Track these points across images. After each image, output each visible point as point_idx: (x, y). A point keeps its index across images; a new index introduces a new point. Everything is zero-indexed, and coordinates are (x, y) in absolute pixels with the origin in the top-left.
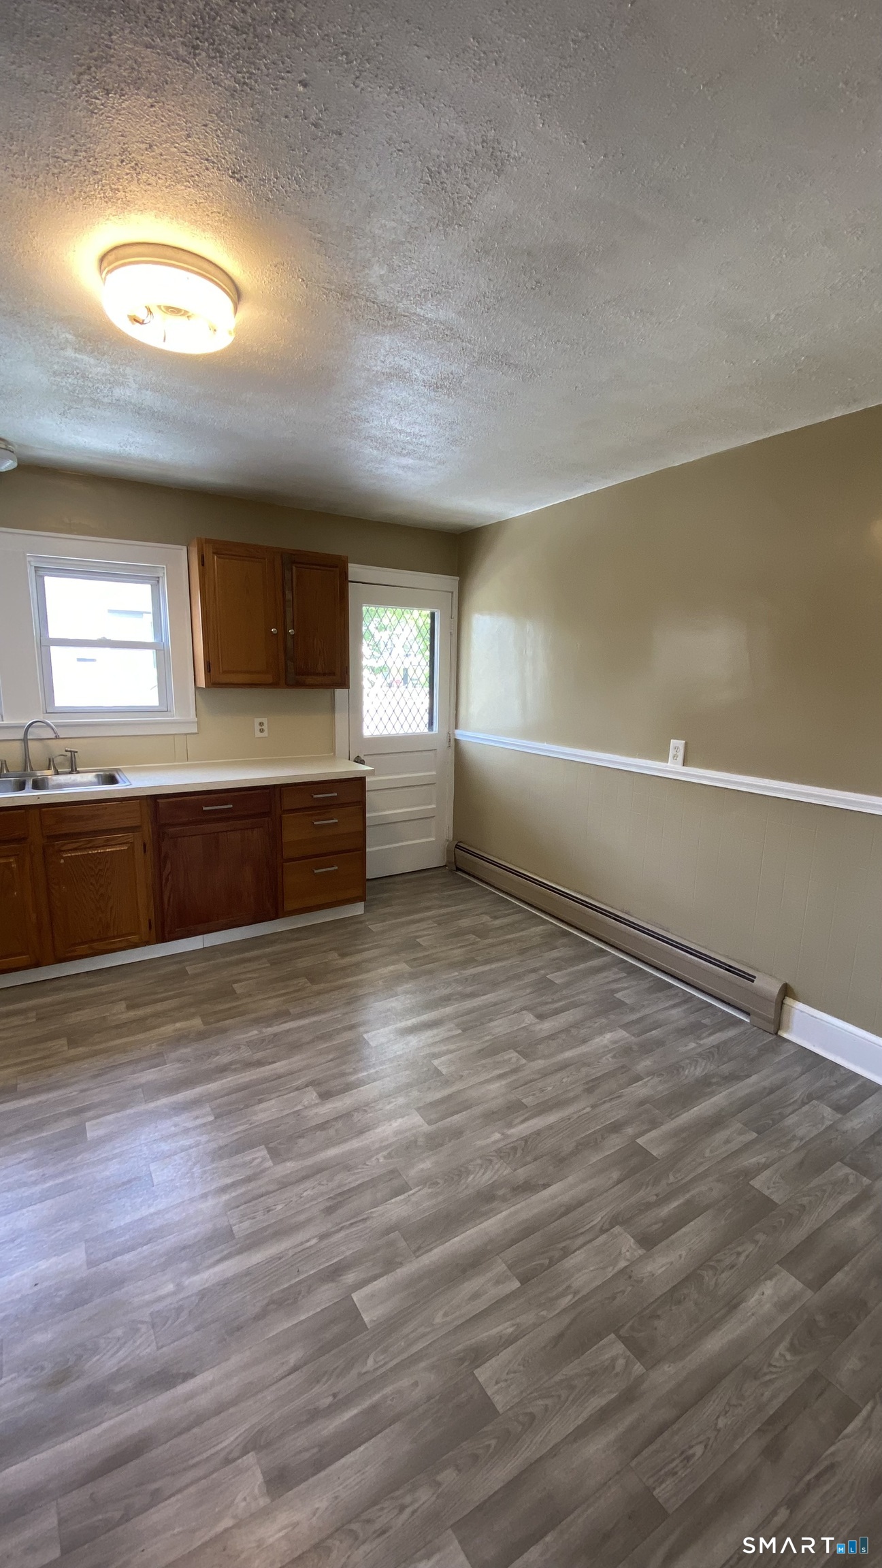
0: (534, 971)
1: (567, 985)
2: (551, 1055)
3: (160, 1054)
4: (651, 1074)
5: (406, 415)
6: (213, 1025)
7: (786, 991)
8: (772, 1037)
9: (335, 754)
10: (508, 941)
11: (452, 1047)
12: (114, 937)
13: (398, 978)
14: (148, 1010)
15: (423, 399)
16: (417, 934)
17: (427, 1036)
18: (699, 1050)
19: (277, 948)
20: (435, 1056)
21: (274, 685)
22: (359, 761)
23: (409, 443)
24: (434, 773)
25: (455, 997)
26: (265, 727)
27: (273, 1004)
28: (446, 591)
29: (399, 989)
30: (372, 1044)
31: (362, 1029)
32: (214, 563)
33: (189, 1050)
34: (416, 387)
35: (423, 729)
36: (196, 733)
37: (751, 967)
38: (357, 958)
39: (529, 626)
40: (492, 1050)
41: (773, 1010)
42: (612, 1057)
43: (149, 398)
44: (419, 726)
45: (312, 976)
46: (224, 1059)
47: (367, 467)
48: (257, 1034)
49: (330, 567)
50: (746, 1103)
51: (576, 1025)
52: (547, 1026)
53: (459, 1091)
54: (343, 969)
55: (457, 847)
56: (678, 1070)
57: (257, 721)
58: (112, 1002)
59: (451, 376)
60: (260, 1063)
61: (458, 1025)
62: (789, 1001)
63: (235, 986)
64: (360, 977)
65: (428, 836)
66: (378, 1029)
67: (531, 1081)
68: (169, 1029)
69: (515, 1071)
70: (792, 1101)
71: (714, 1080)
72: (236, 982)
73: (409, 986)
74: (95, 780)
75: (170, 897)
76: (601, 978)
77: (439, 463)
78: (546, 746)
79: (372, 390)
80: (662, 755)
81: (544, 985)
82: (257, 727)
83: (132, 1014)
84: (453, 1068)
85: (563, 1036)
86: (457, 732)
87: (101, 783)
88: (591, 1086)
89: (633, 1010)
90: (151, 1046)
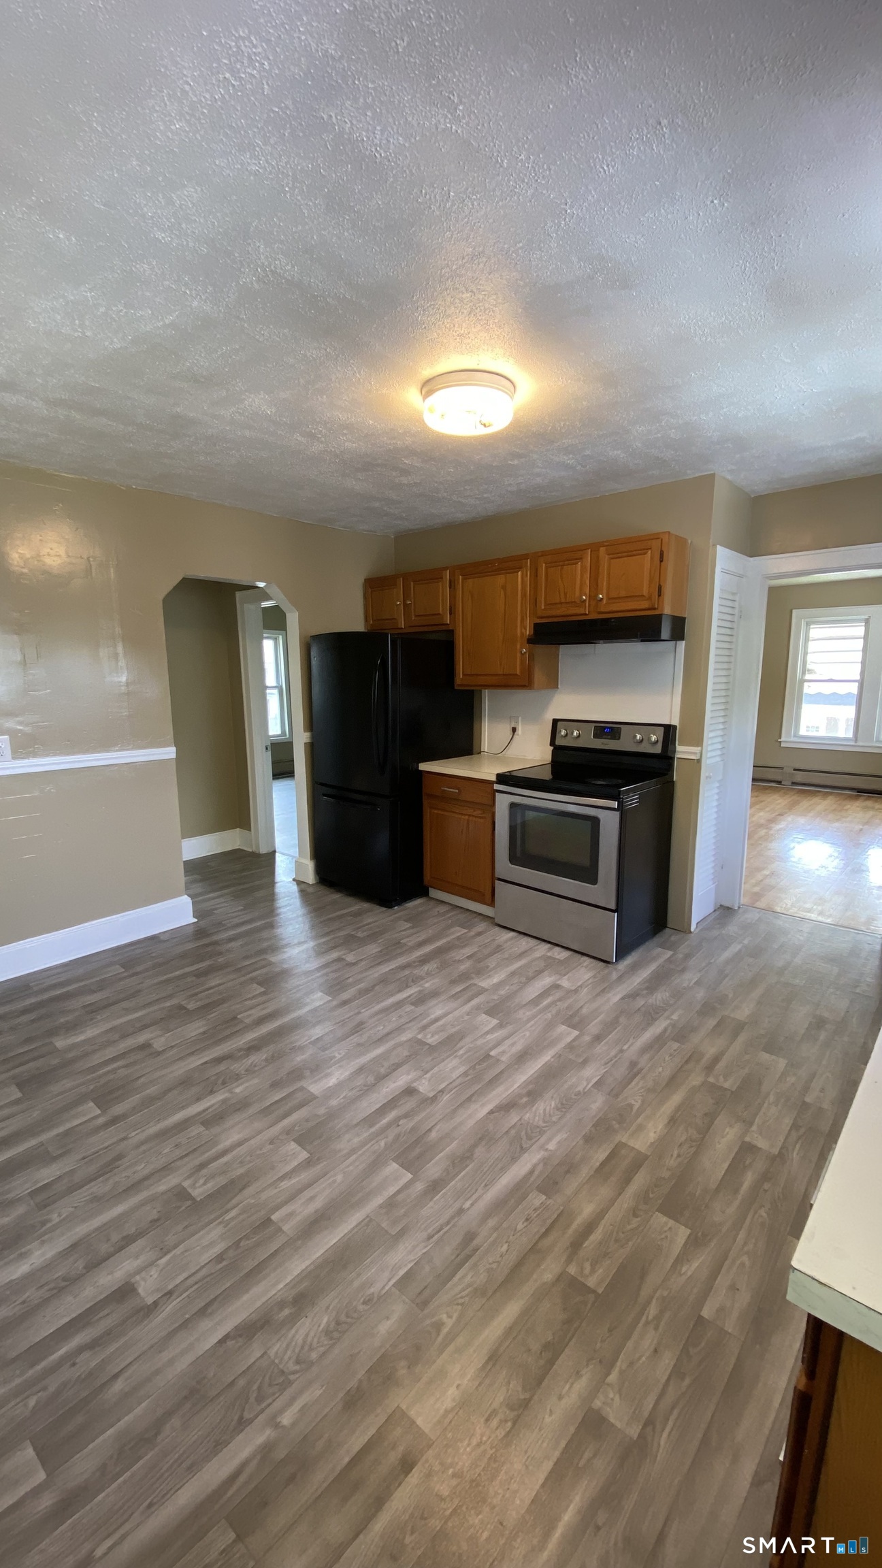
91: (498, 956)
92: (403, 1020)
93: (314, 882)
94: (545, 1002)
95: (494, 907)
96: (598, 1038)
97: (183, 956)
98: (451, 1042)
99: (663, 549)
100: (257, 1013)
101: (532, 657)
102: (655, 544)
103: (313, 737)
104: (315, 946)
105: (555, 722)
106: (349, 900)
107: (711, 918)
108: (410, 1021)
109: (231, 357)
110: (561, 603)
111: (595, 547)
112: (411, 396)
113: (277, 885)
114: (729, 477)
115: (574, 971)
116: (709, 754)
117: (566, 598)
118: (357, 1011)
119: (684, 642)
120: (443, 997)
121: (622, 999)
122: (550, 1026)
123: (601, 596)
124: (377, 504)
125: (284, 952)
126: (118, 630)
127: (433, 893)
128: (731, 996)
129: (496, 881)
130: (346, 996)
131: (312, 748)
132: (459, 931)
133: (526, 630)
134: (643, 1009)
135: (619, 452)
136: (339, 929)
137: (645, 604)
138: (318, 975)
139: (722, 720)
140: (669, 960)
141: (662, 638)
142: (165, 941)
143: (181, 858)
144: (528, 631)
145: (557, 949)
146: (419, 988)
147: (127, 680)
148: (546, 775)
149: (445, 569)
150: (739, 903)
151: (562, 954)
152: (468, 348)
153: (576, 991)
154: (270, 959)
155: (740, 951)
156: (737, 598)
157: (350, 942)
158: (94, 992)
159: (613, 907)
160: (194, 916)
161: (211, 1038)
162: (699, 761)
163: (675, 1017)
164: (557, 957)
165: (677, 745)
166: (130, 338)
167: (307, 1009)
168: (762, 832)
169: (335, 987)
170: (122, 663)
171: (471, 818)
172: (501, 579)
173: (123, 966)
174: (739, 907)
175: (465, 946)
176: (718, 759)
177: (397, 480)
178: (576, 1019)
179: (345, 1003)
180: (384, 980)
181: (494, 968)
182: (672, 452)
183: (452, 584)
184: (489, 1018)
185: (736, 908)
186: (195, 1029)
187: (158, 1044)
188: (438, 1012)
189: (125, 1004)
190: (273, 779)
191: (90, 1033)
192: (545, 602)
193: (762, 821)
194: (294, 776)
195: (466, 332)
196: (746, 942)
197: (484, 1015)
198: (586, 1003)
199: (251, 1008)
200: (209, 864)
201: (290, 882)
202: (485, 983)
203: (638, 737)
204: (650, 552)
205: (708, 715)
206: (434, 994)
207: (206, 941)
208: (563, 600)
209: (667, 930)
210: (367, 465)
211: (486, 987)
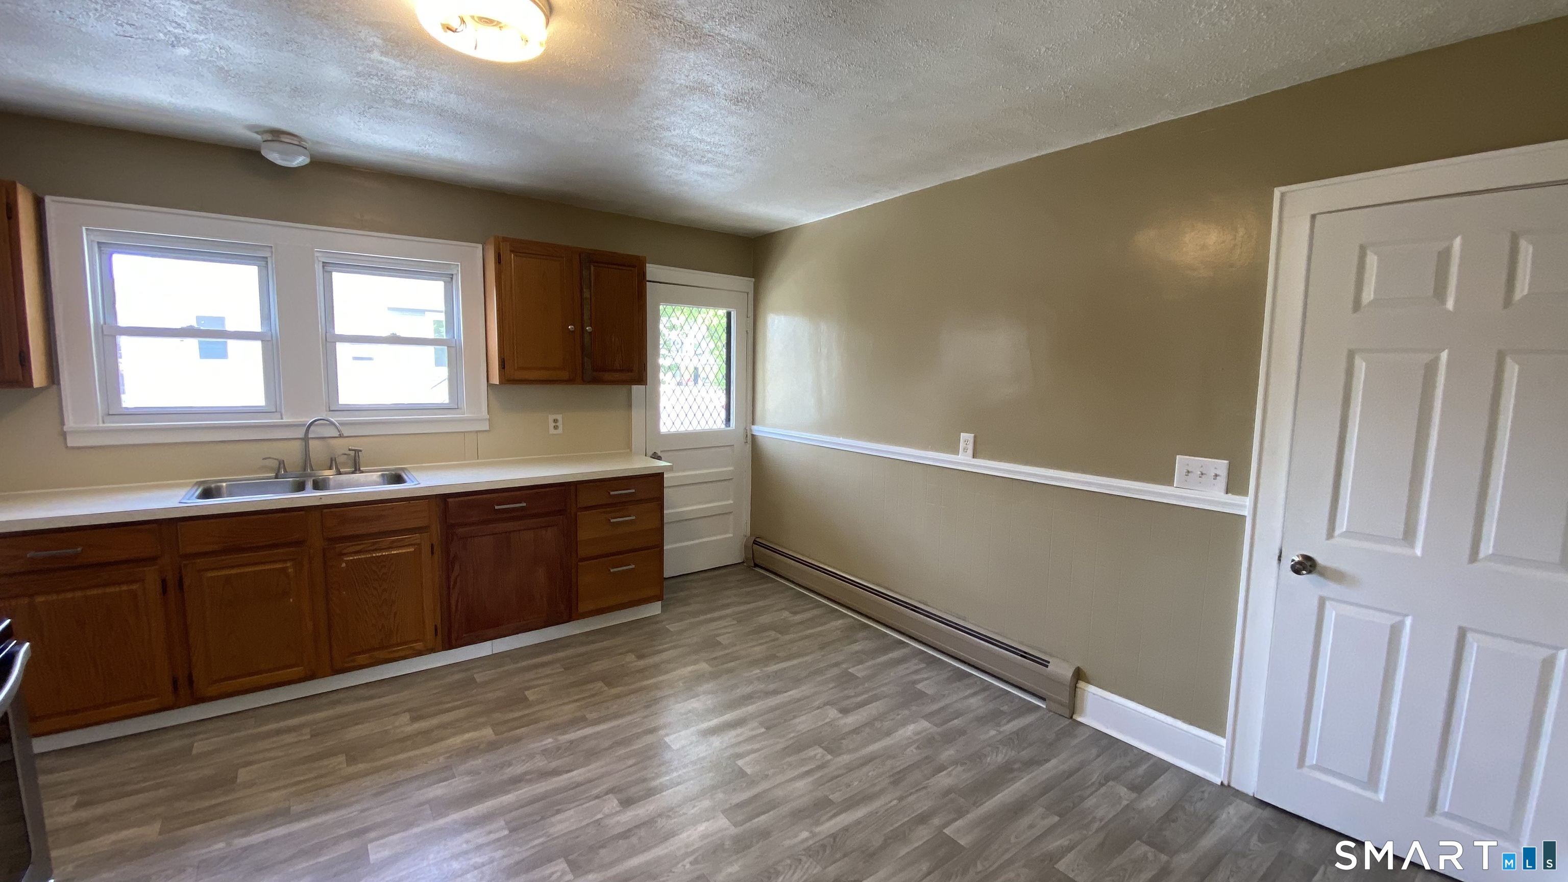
0: (836, 665)
1: (870, 678)
2: (856, 750)
3: (447, 768)
4: (955, 763)
5: (706, 125)
6: (506, 735)
7: (1079, 675)
8: (1068, 722)
9: (631, 450)
10: (807, 637)
11: (757, 746)
12: (398, 645)
13: (699, 678)
14: (435, 721)
15: (723, 112)
16: (716, 632)
17: (731, 736)
18: (1000, 737)
19: (569, 652)
20: (739, 756)
21: (571, 381)
22: (656, 456)
23: (709, 152)
24: (731, 468)
25: (757, 695)
26: (560, 424)
27: (568, 710)
28: (742, 292)
29: (701, 689)
30: (675, 747)
31: (662, 732)
32: (511, 262)
33: (480, 761)
34: (717, 100)
35: (720, 425)
36: (486, 431)
37: (1045, 653)
38: (657, 659)
39: (823, 326)
40: (798, 747)
41: (1068, 693)
42: (916, 748)
43: (453, 101)
44: (716, 422)
45: (609, 679)
46: (518, 769)
47: (667, 173)
48: (551, 743)
49: (629, 266)
50: (1047, 788)
51: (881, 717)
52: (852, 720)
53: (765, 791)
54: (641, 671)
55: (755, 542)
56: (980, 759)
57: (551, 417)
58: (395, 714)
59: (751, 92)
60: (555, 773)
61: (761, 724)
62: (1081, 684)
63: (526, 693)
64: (660, 678)
65: (726, 532)
66: (679, 732)
67: (837, 777)
68: (457, 741)
69: (820, 767)
70: (1090, 783)
71: (1016, 766)
72: (528, 688)
73: (707, 686)
74: (379, 480)
75: (457, 601)
76: (901, 670)
77: (737, 171)
78: (841, 440)
79: (674, 102)
80: (954, 449)
81: (846, 679)
82: (552, 424)
83: (417, 726)
84: (758, 768)
85: (867, 730)
86: (754, 428)
87: (386, 482)
88: (897, 778)
89: (934, 700)
90: (438, 760)
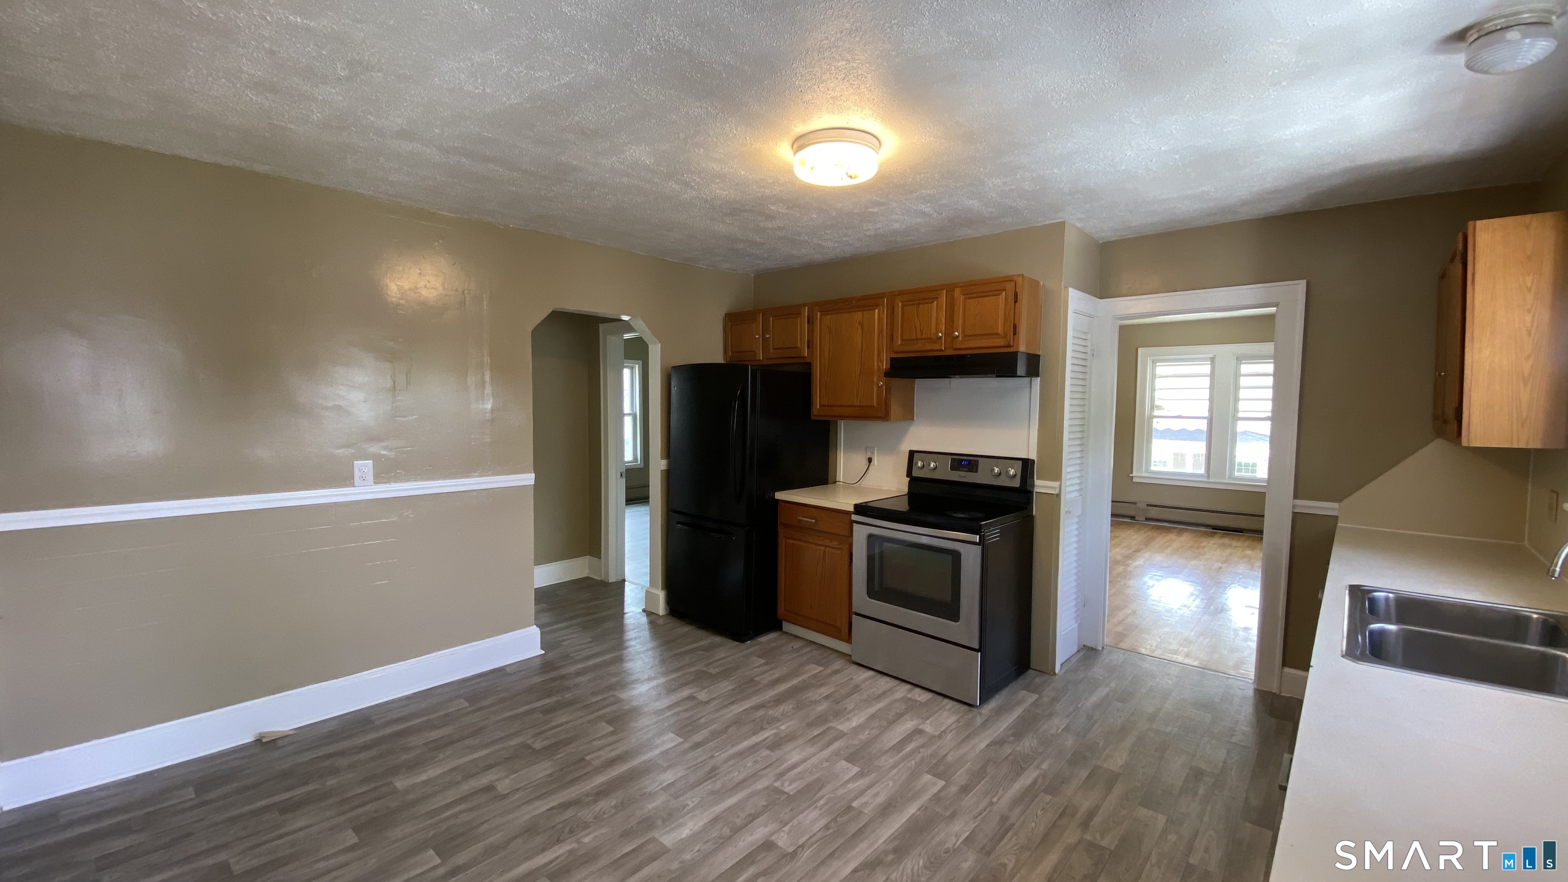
91: (856, 697)
92: (758, 766)
93: (665, 614)
94: (909, 748)
95: (851, 643)
96: (965, 789)
97: (530, 690)
98: (810, 791)
99: (1017, 290)
100: (606, 754)
101: (888, 391)
102: (1009, 286)
103: (669, 464)
104: (665, 682)
105: (912, 454)
106: (700, 633)
107: (1074, 660)
108: (766, 768)
109: (618, 113)
110: (917, 339)
111: (950, 288)
112: (783, 151)
113: (626, 616)
114: (1079, 225)
115: (936, 715)
116: (1068, 489)
117: (922, 334)
118: (709, 755)
119: (1039, 378)
120: (801, 741)
121: (988, 746)
122: (914, 775)
123: (957, 333)
124: (741, 246)
125: (634, 688)
126: (487, 359)
127: (787, 627)
128: (1101, 743)
129: (854, 616)
130: (698, 737)
131: (668, 475)
132: (815, 669)
133: (883, 364)
134: (1011, 758)
135: (974, 202)
136: (691, 664)
137: (1001, 342)
138: (669, 713)
139: (1078, 455)
140: (1035, 704)
141: (1018, 374)
142: (511, 674)
143: (534, 586)
144: (885, 365)
145: (918, 690)
146: (775, 731)
147: (492, 407)
148: (903, 506)
149: (805, 305)
150: (1103, 644)
151: (921, 696)
152: (839, 109)
153: (940, 736)
154: (619, 696)
155: (1108, 695)
156: (1089, 337)
157: (702, 678)
158: (437, 727)
159: (977, 647)
160: (542, 648)
161: (559, 780)
162: (1058, 496)
163: (1044, 766)
164: (918, 699)
165: (1035, 479)
166: (527, 95)
167: (657, 752)
168: (1120, 569)
169: (685, 729)
170: (488, 390)
171: (827, 549)
172: (858, 316)
173: (467, 700)
174: (1103, 648)
175: (822, 685)
176: (1076, 494)
177: (762, 224)
178: (941, 768)
179: (697, 745)
180: (737, 721)
181: (853, 710)
182: (1025, 202)
183: (811, 321)
184: (850, 765)
185: (1101, 649)
186: (542, 770)
187: (503, 786)
188: (795, 757)
189: (468, 742)
190: (626, 505)
191: (432, 772)
192: (902, 336)
193: (1119, 557)
194: (649, 502)
195: (839, 95)
196: (1113, 685)
197: (843, 761)
198: (951, 750)
199: (599, 750)
200: (557, 592)
201: (640, 613)
202: (844, 727)
203: (996, 470)
204: (1004, 293)
205: (1066, 450)
206: (791, 737)
207: (553, 674)
208: (919, 336)
209: (1030, 671)
210: (734, 210)
211: (845, 731)
